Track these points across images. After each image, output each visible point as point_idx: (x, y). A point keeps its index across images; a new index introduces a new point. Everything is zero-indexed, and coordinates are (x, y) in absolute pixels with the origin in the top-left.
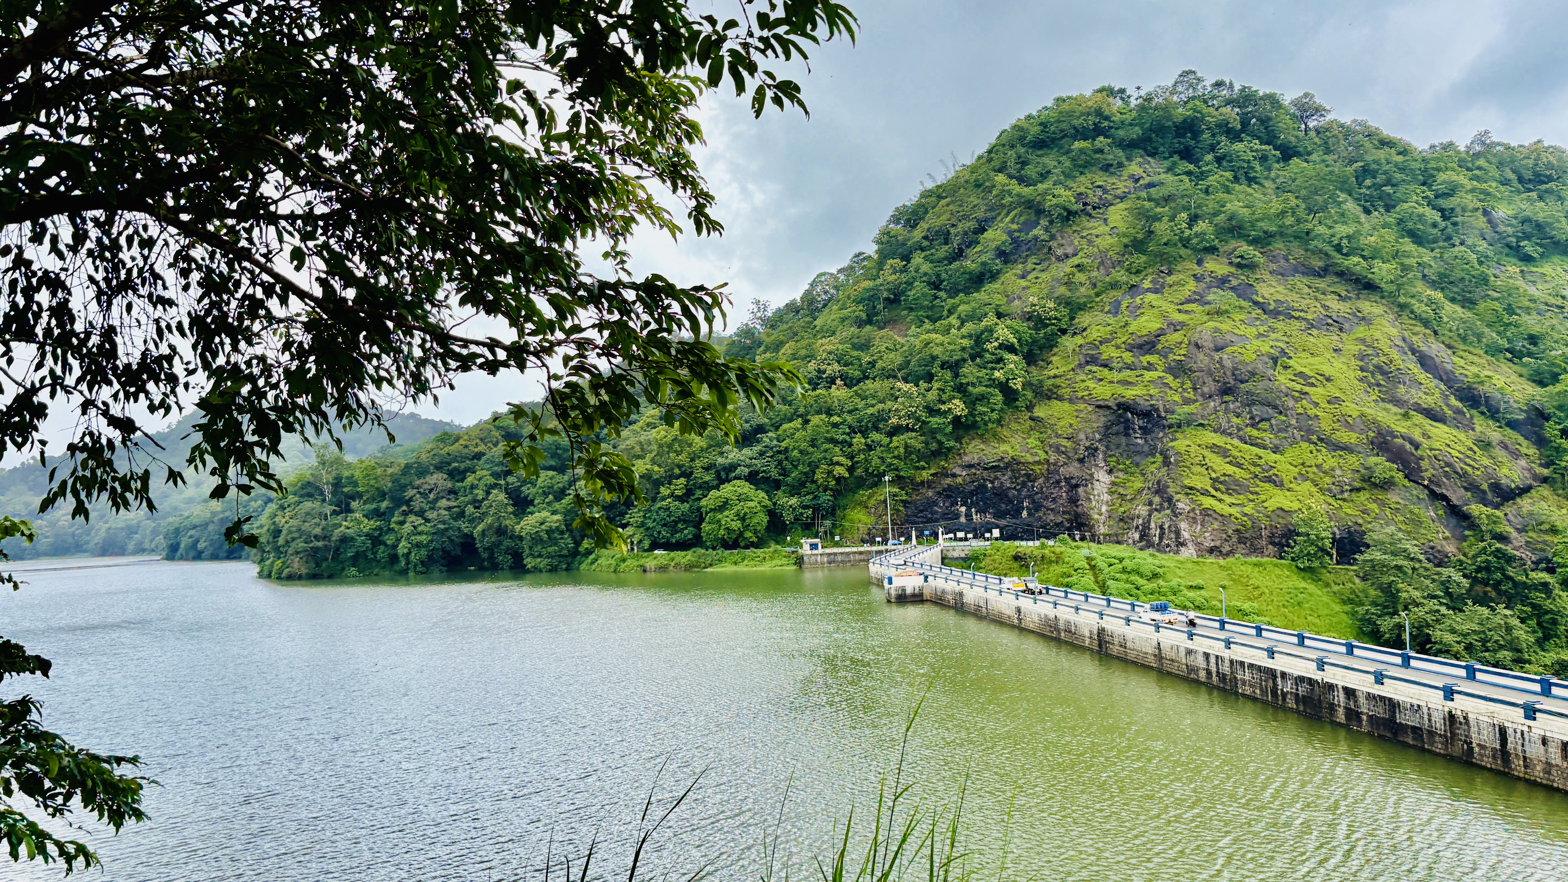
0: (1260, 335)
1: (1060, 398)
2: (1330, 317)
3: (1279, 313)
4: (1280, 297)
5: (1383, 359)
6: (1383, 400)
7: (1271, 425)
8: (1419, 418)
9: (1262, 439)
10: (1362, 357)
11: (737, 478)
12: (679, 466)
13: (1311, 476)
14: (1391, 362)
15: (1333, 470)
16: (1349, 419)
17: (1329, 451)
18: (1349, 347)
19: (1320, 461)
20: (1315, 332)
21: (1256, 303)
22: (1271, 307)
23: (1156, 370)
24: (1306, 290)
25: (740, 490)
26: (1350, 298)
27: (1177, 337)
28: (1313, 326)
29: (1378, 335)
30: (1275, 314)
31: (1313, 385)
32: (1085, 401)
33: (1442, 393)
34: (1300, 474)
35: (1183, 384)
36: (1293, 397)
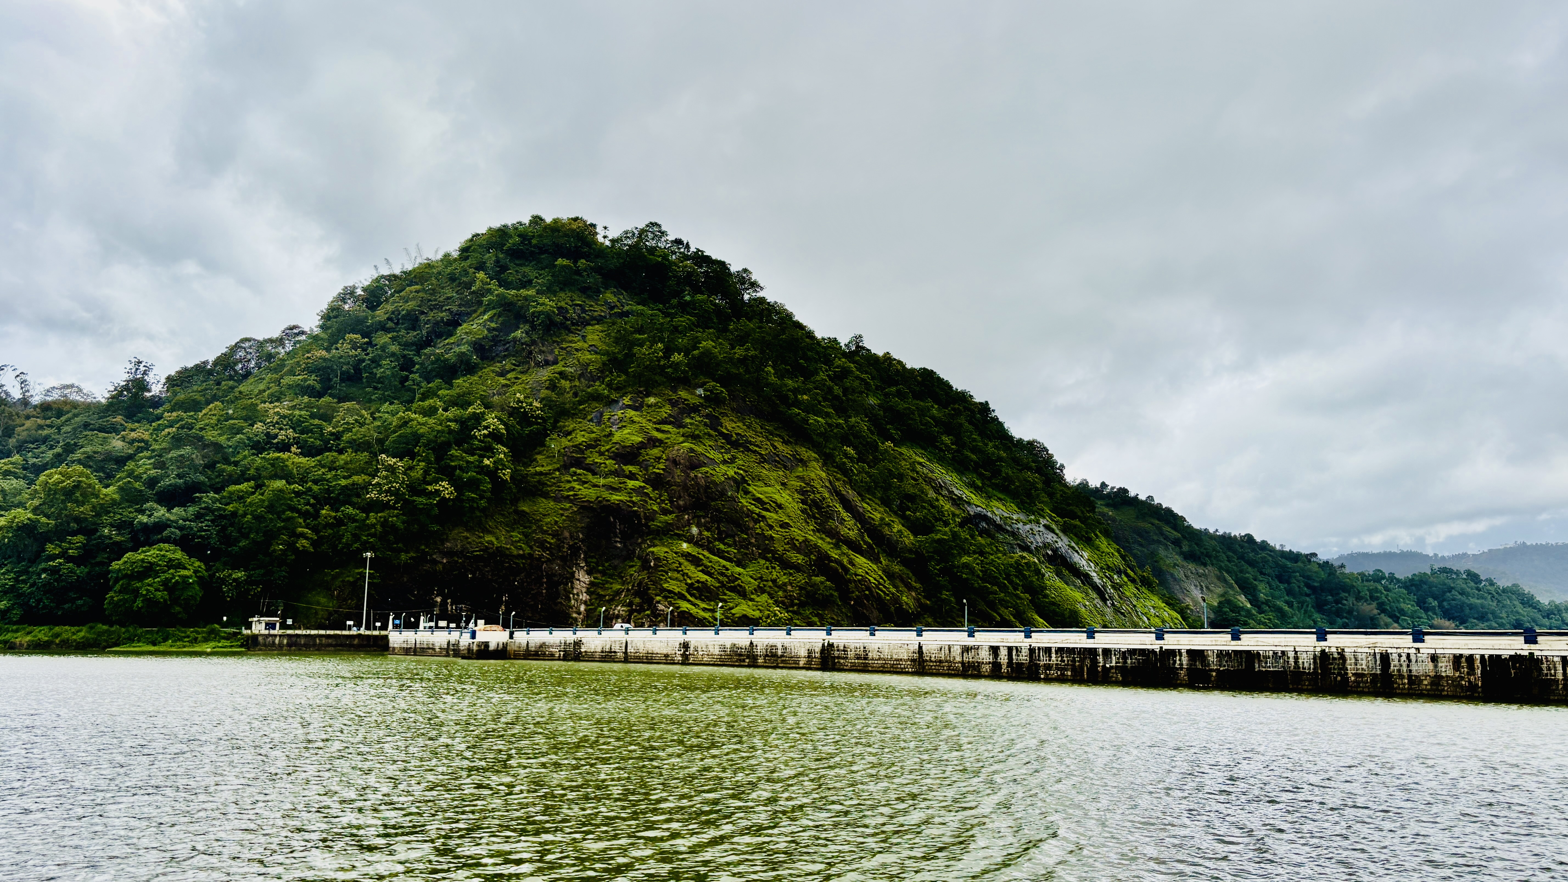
0: (724, 462)
1: (546, 496)
2: (778, 456)
3: (741, 445)
4: (740, 431)
5: (818, 496)
6: (818, 531)
7: (735, 541)
8: (845, 548)
9: (728, 552)
10: (802, 492)
11: (166, 540)
12: (77, 520)
13: (768, 589)
14: (824, 499)
15: (785, 584)
16: (796, 543)
17: (781, 569)
18: (793, 483)
19: (774, 576)
20: (767, 466)
21: (721, 434)
22: (733, 439)
23: (637, 480)
24: (759, 429)
25: (170, 555)
26: (791, 443)
27: (656, 452)
28: (765, 461)
29: (813, 475)
30: (735, 445)
31: (767, 510)
32: (571, 501)
33: (859, 530)
34: (758, 586)
35: (661, 496)
36: (753, 518)
